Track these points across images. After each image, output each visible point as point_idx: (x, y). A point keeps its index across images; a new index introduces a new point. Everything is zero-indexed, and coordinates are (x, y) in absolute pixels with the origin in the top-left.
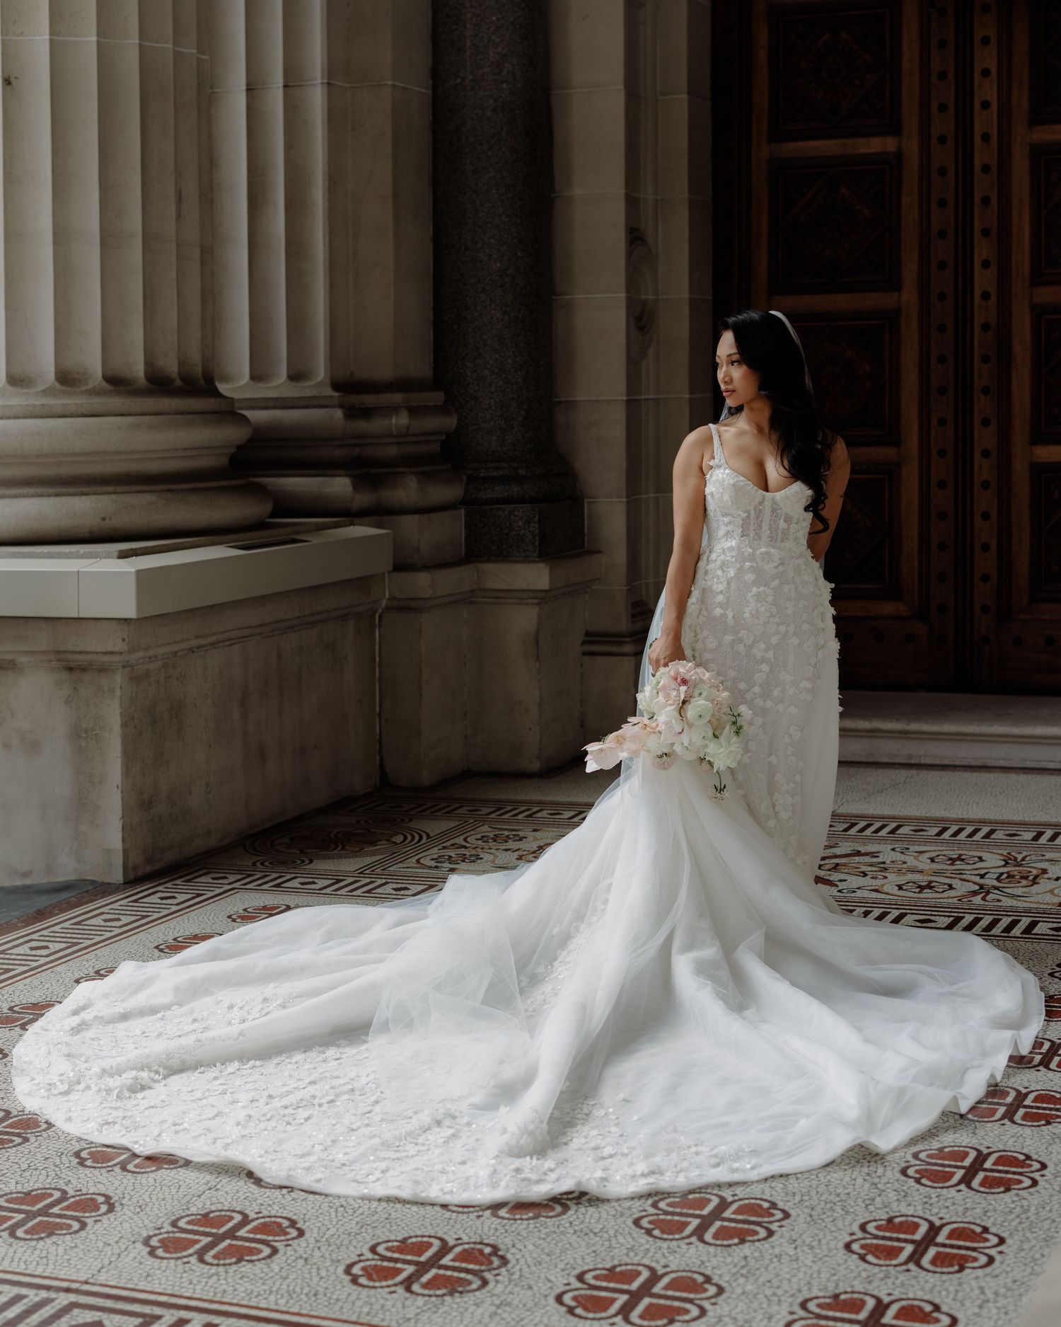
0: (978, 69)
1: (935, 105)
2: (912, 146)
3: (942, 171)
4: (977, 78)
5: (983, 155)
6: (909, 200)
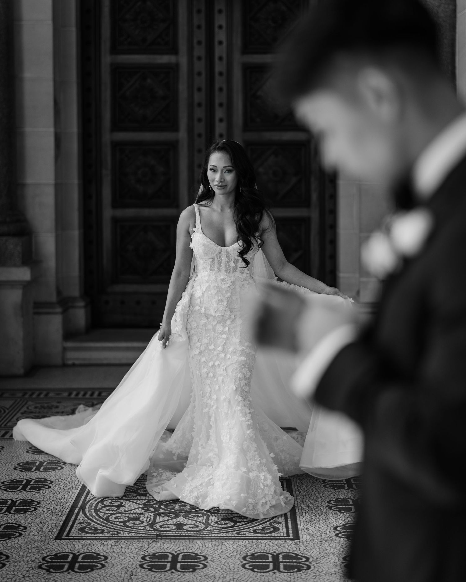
0: (216, 25)
1: (195, 41)
2: (183, 60)
3: (199, 74)
4: (216, 30)
5: (219, 67)
6: (183, 87)
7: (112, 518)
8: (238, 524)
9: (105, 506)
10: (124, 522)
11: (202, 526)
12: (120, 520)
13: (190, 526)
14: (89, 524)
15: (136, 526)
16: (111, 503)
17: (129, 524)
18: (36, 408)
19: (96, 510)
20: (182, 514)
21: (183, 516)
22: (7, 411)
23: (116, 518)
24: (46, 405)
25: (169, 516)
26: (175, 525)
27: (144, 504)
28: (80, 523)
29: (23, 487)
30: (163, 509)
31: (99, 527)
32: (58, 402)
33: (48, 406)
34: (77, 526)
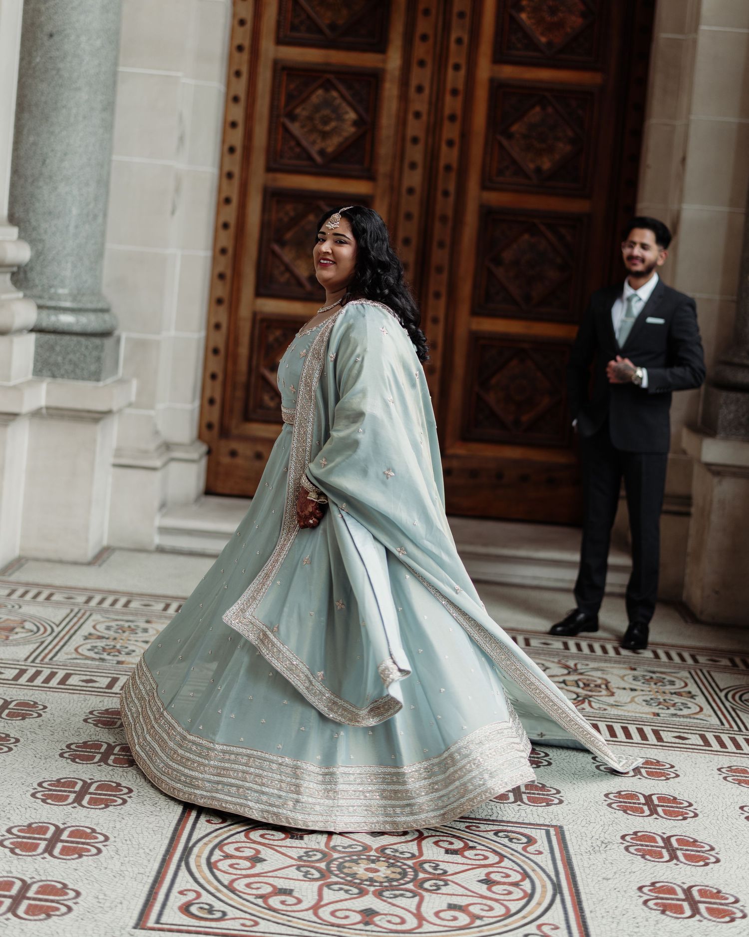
7: (240, 885)
8: (478, 922)
9: (228, 856)
10: (264, 897)
11: (412, 922)
12: (254, 892)
13: (389, 918)
14: (199, 895)
15: (289, 908)
16: (237, 849)
17: (274, 902)
18: (108, 628)
19: (211, 866)
20: (372, 889)
21: (374, 893)
22: (57, 630)
23: (248, 885)
24: (126, 625)
25: (347, 891)
26: (362, 912)
27: (300, 858)
28: (181, 893)
29: (76, 797)
30: (336, 875)
31: (218, 905)
32: (148, 622)
33: (129, 627)
34: (176, 900)
